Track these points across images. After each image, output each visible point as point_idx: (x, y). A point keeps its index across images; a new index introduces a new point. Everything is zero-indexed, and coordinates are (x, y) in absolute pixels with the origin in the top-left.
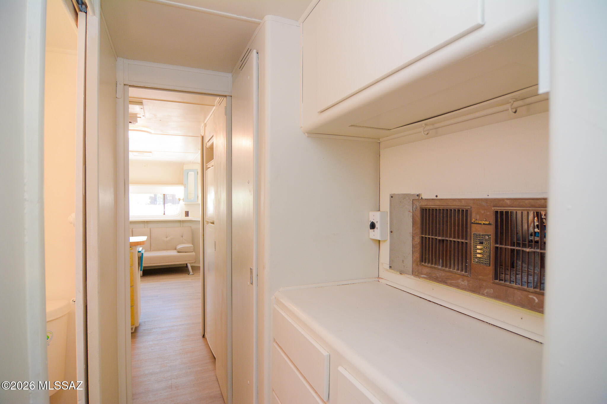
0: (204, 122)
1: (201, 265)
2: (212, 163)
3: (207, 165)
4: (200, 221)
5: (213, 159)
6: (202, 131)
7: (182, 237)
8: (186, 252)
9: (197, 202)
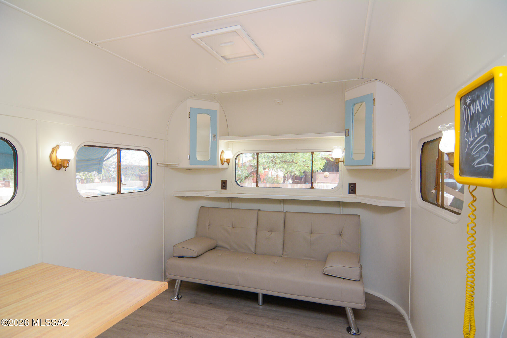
7: (341, 235)
8: (343, 279)
9: (372, 164)
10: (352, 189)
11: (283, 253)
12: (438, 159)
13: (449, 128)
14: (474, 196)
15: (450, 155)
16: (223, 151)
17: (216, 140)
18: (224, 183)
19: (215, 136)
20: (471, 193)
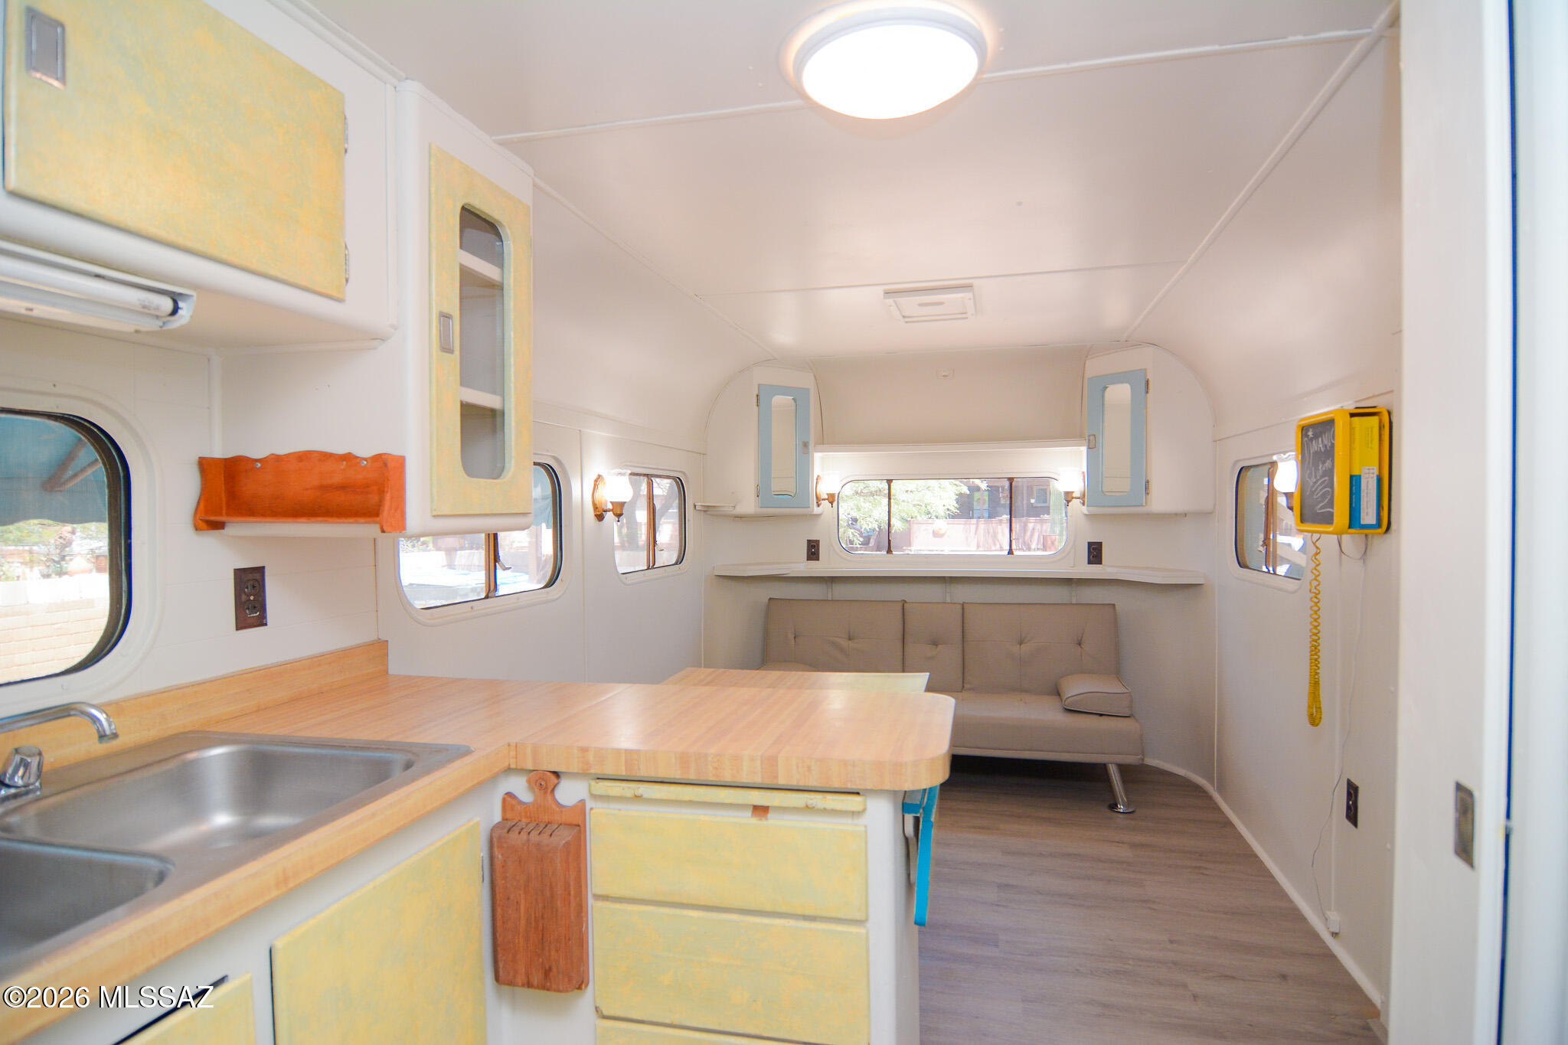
7: (1080, 644)
8: (1101, 715)
9: (1144, 504)
10: (1095, 553)
11: (963, 686)
12: (1268, 497)
13: (1286, 459)
14: (1317, 548)
15: (1288, 495)
16: (818, 476)
17: (808, 453)
18: (813, 547)
19: (806, 445)
20: (1314, 544)
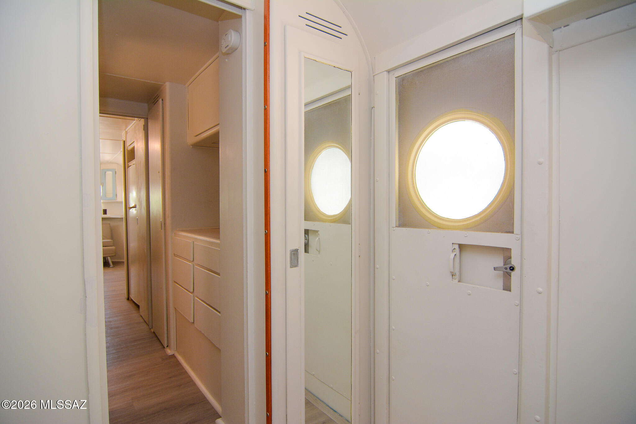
0: (125, 130)
1: (125, 260)
2: (134, 162)
3: (128, 164)
4: (123, 218)
5: (134, 159)
6: (123, 137)
